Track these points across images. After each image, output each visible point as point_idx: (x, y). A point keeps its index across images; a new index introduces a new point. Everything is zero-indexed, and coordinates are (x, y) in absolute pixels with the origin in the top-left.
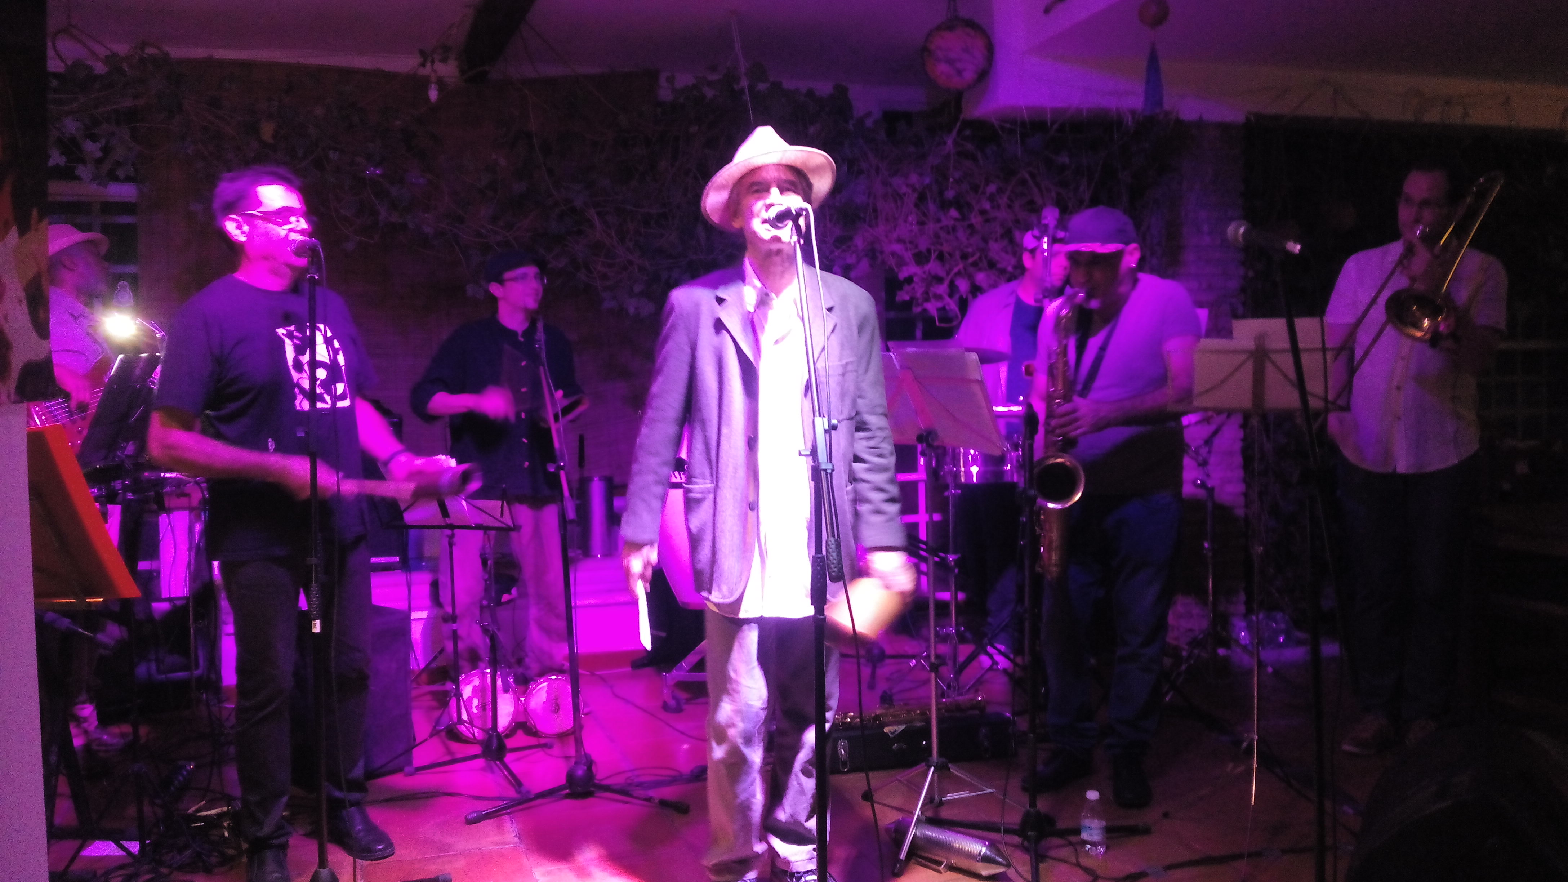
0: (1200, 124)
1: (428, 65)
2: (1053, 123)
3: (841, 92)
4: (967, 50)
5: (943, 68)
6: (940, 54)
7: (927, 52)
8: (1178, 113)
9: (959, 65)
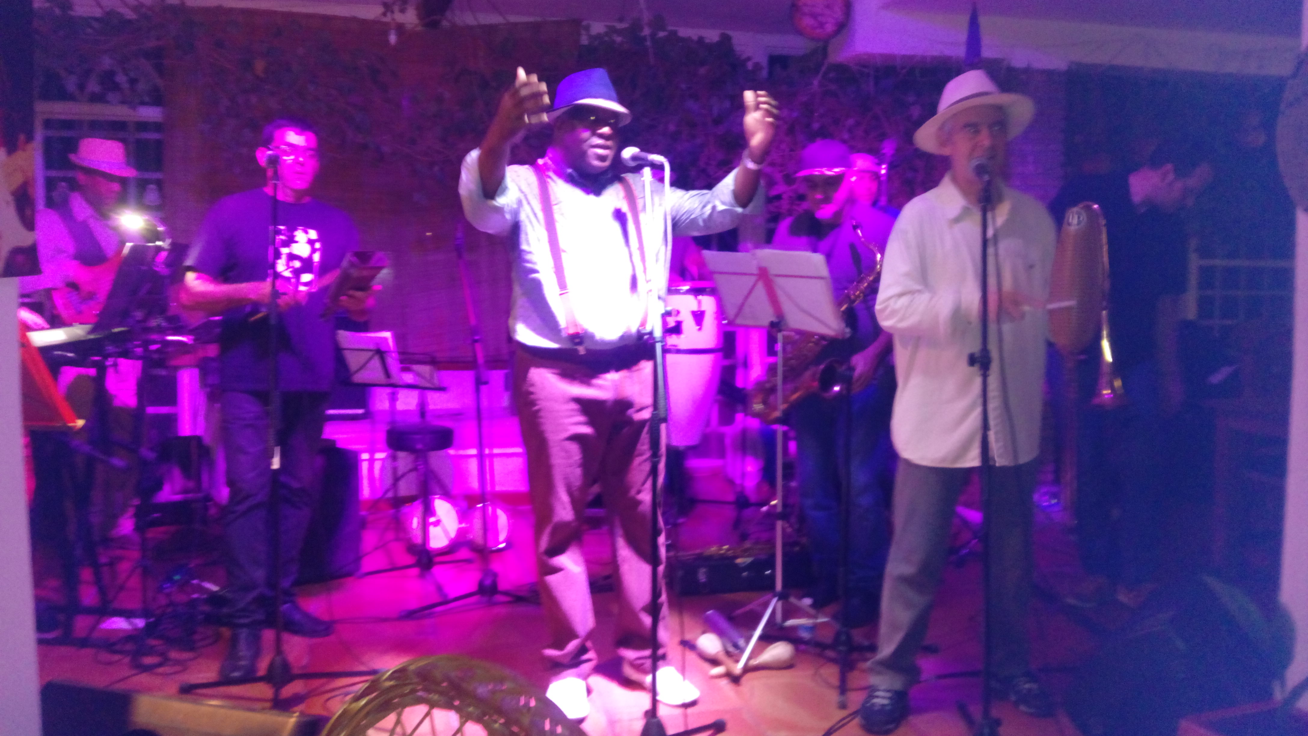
0: (1028, 70)
1: (389, 14)
3: (726, 39)
4: (828, 6)
5: (808, 21)
6: (806, 9)
7: (795, 7)
8: (1009, 61)
9: (821, 19)
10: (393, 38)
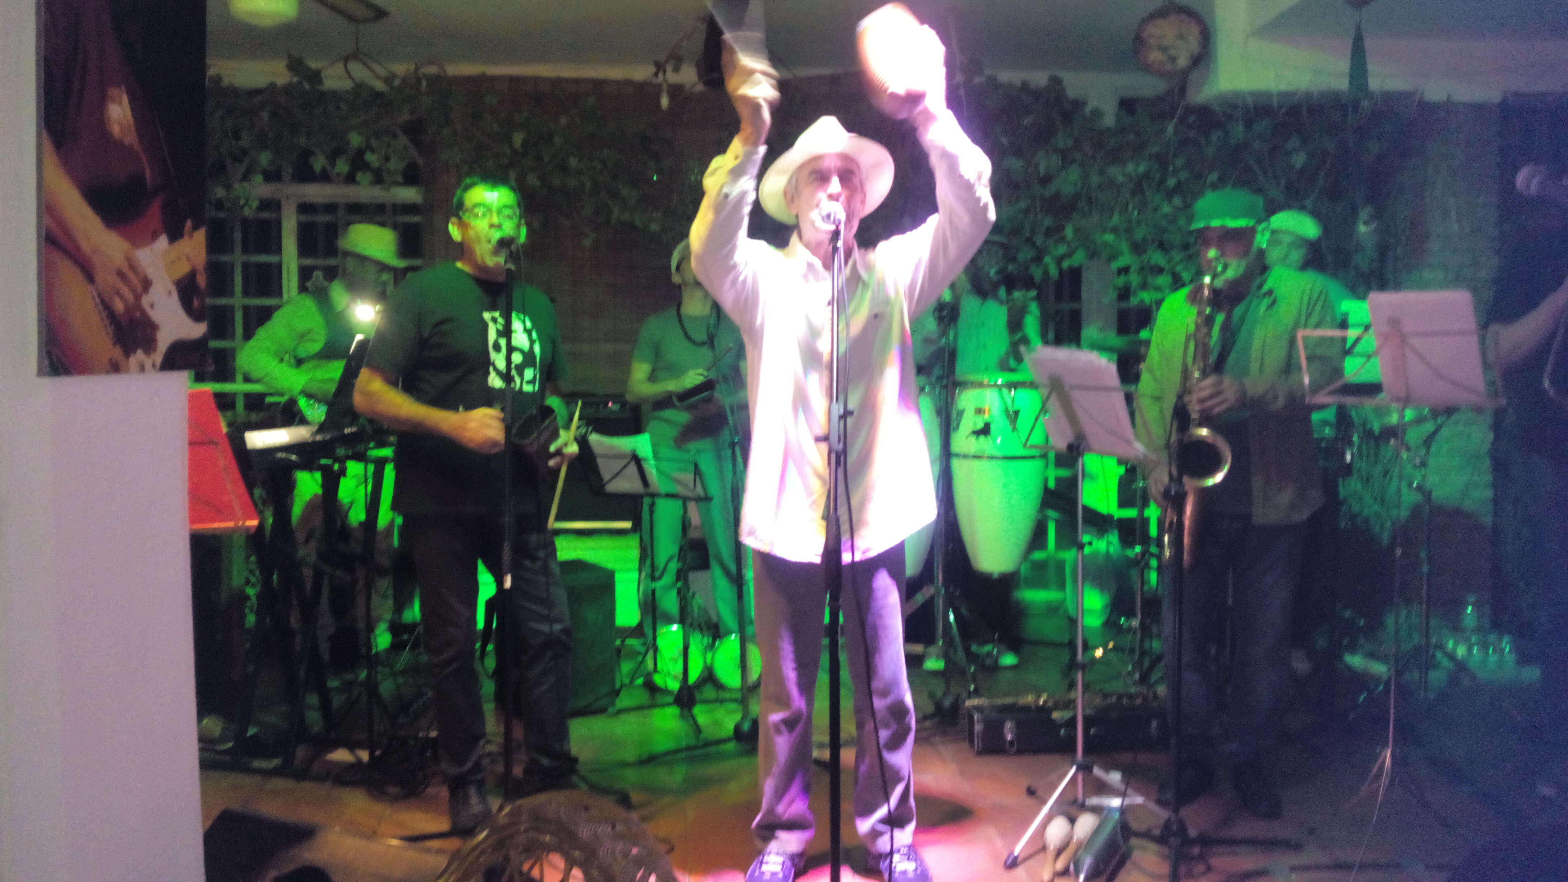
0: (1449, 106)
1: (661, 76)
2: (1280, 107)
3: (1056, 82)
4: (1181, 37)
5: (1155, 56)
6: (1153, 42)
7: (1139, 40)
8: (1422, 94)
9: (1172, 52)
10: (665, 102)
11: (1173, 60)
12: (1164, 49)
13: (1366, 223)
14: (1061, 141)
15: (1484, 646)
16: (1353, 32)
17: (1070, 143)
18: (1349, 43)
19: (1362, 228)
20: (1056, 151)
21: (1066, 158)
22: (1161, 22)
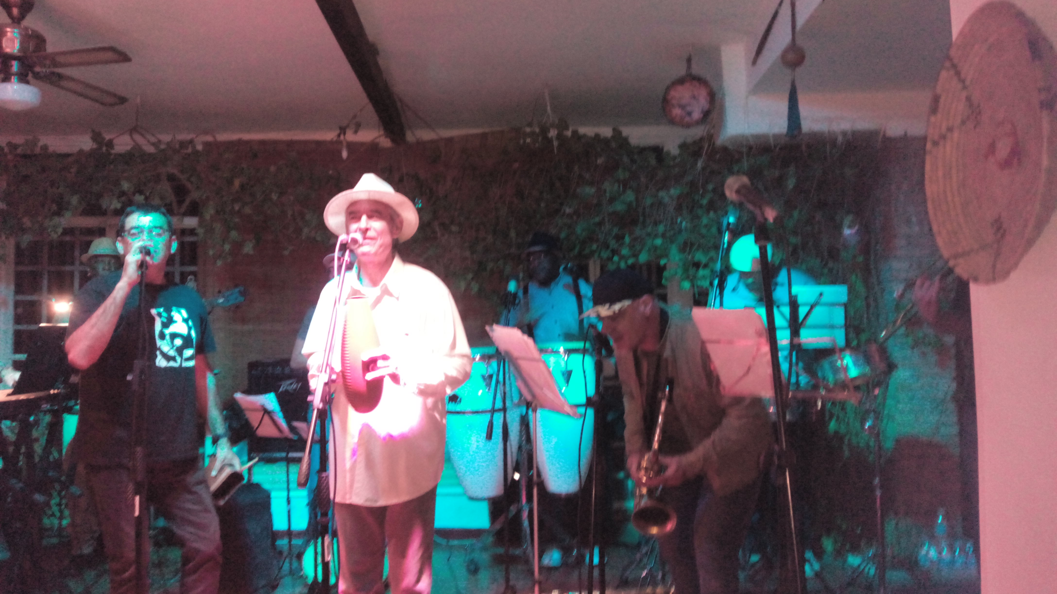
0: (905, 138)
1: (342, 137)
3: (617, 133)
4: (694, 97)
5: (677, 112)
6: (674, 102)
7: (665, 101)
8: (884, 132)
9: (689, 109)
10: (345, 154)
11: (689, 114)
12: (682, 107)
13: (850, 227)
14: (621, 174)
15: (952, 549)
16: (788, 87)
17: (627, 175)
18: (787, 95)
19: (847, 232)
20: (618, 181)
21: (625, 185)
22: (680, 88)
